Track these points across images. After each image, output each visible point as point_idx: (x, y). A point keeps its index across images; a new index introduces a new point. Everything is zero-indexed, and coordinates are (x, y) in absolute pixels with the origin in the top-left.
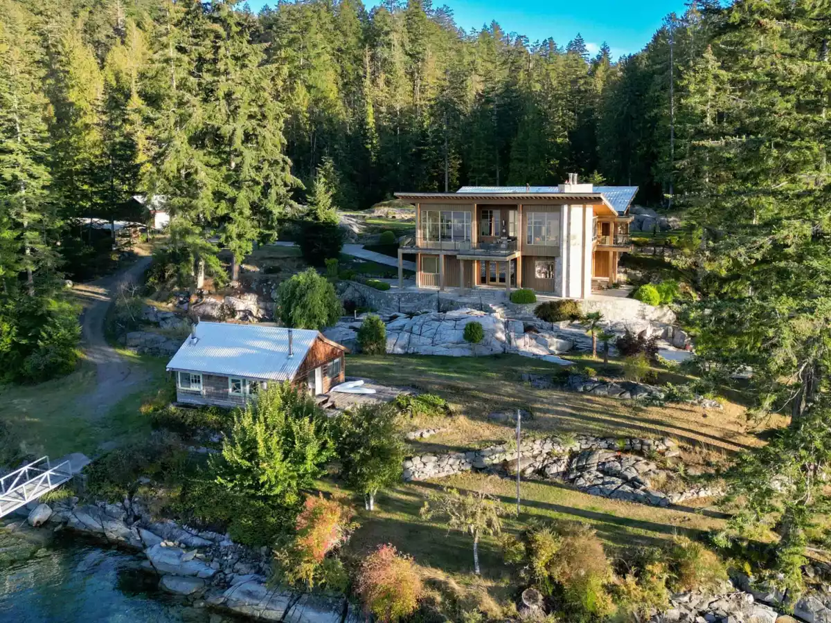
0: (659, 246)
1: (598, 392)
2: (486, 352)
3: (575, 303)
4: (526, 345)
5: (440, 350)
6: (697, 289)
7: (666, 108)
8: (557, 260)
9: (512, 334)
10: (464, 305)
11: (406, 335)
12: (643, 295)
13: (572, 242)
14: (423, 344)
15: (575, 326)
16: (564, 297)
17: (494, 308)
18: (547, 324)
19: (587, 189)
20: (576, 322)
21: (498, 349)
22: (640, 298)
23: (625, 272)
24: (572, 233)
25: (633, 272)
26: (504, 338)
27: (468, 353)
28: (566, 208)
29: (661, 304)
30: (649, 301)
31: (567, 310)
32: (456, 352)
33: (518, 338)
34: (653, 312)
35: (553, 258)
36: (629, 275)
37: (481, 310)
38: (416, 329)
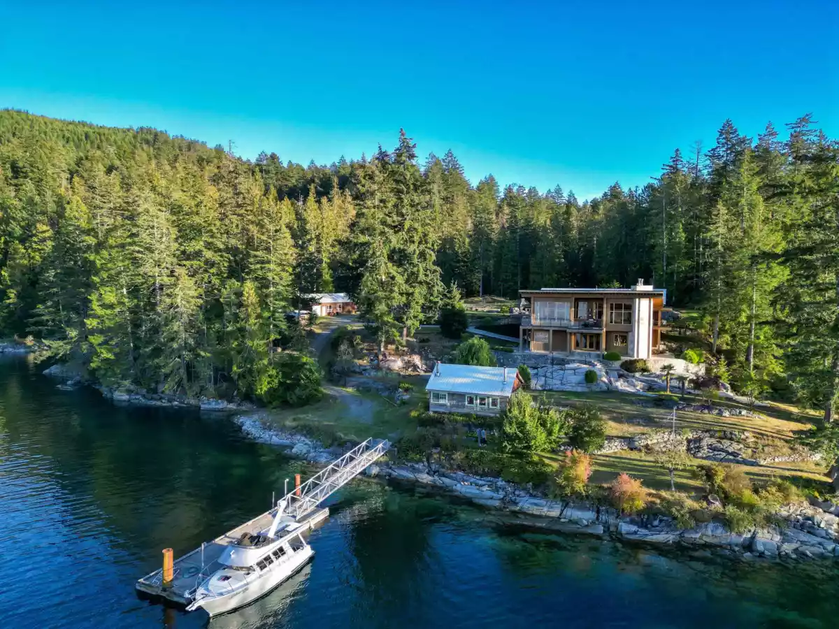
0: (683, 328)
1: (686, 409)
2: (598, 390)
3: (645, 361)
4: (621, 385)
5: (568, 388)
6: (713, 356)
7: (661, 239)
8: (630, 334)
9: (612, 379)
10: (574, 361)
11: (543, 379)
12: (687, 356)
13: (641, 322)
14: (555, 383)
15: (644, 376)
16: (636, 358)
17: (596, 363)
18: (630, 374)
19: (650, 288)
20: (646, 373)
21: (605, 388)
22: (685, 358)
23: (665, 344)
24: (640, 316)
25: (669, 344)
26: (606, 381)
27: (586, 390)
28: (637, 300)
29: (698, 363)
30: (691, 361)
31: (640, 365)
32: (579, 389)
33: (617, 381)
34: (693, 368)
35: (627, 332)
36: (667, 346)
37: (586, 364)
38: (548, 374)
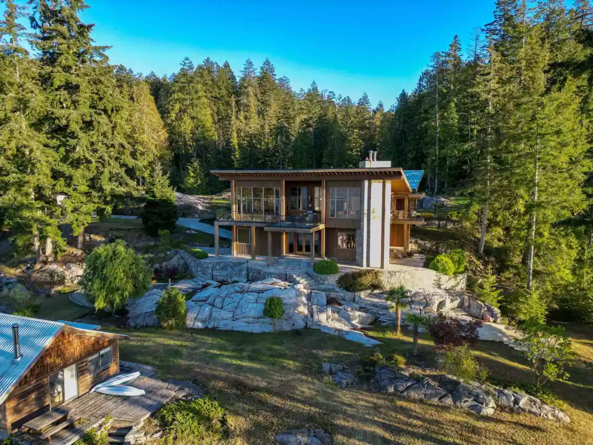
0: (443, 220)
1: (413, 394)
2: (287, 327)
3: (376, 273)
4: (328, 320)
5: (240, 326)
8: (358, 232)
9: (314, 307)
10: (271, 275)
11: (207, 309)
12: (439, 265)
13: (372, 216)
14: (224, 319)
15: (376, 296)
16: (365, 267)
17: (298, 279)
18: (349, 295)
19: (387, 164)
20: (376, 291)
21: (300, 324)
22: (436, 268)
23: (416, 242)
24: (371, 209)
25: (423, 242)
26: (306, 312)
27: (268, 329)
28: (366, 183)
29: (456, 274)
30: (444, 271)
31: (367, 280)
32: (256, 328)
33: (321, 311)
34: (448, 282)
35: (355, 230)
36: (419, 245)
37: (286, 280)
38: (218, 302)
